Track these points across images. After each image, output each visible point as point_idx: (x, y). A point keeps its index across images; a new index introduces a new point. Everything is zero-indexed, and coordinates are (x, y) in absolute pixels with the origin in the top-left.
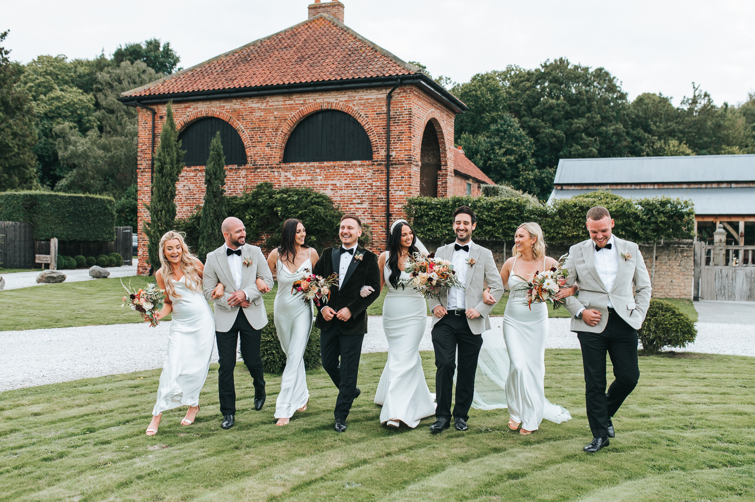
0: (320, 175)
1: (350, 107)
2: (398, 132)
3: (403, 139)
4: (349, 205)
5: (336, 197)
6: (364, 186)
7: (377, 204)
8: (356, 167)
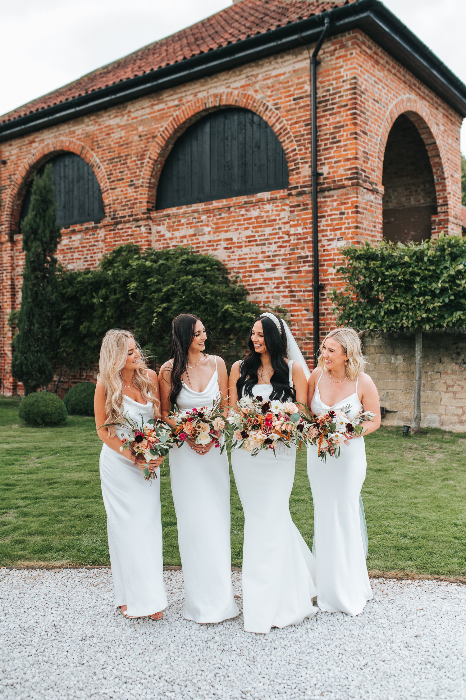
0: (207, 226)
1: (249, 95)
2: (331, 127)
3: (342, 139)
4: (253, 274)
5: (232, 262)
6: (277, 236)
7: (299, 267)
8: (263, 204)
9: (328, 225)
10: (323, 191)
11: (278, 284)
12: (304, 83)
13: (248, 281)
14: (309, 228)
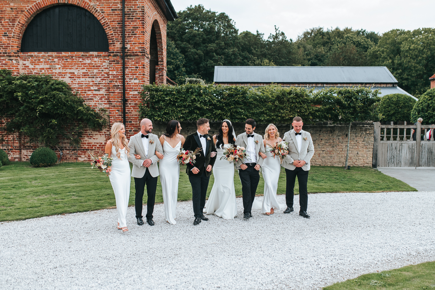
0: (58, 64)
1: (86, 2)
2: (132, 27)
3: (137, 33)
4: (87, 92)
5: (74, 85)
6: (101, 74)
7: (114, 90)
8: (93, 58)
9: (129, 72)
10: (127, 56)
11: (101, 97)
12: (118, 3)
13: (84, 95)
14: (120, 72)
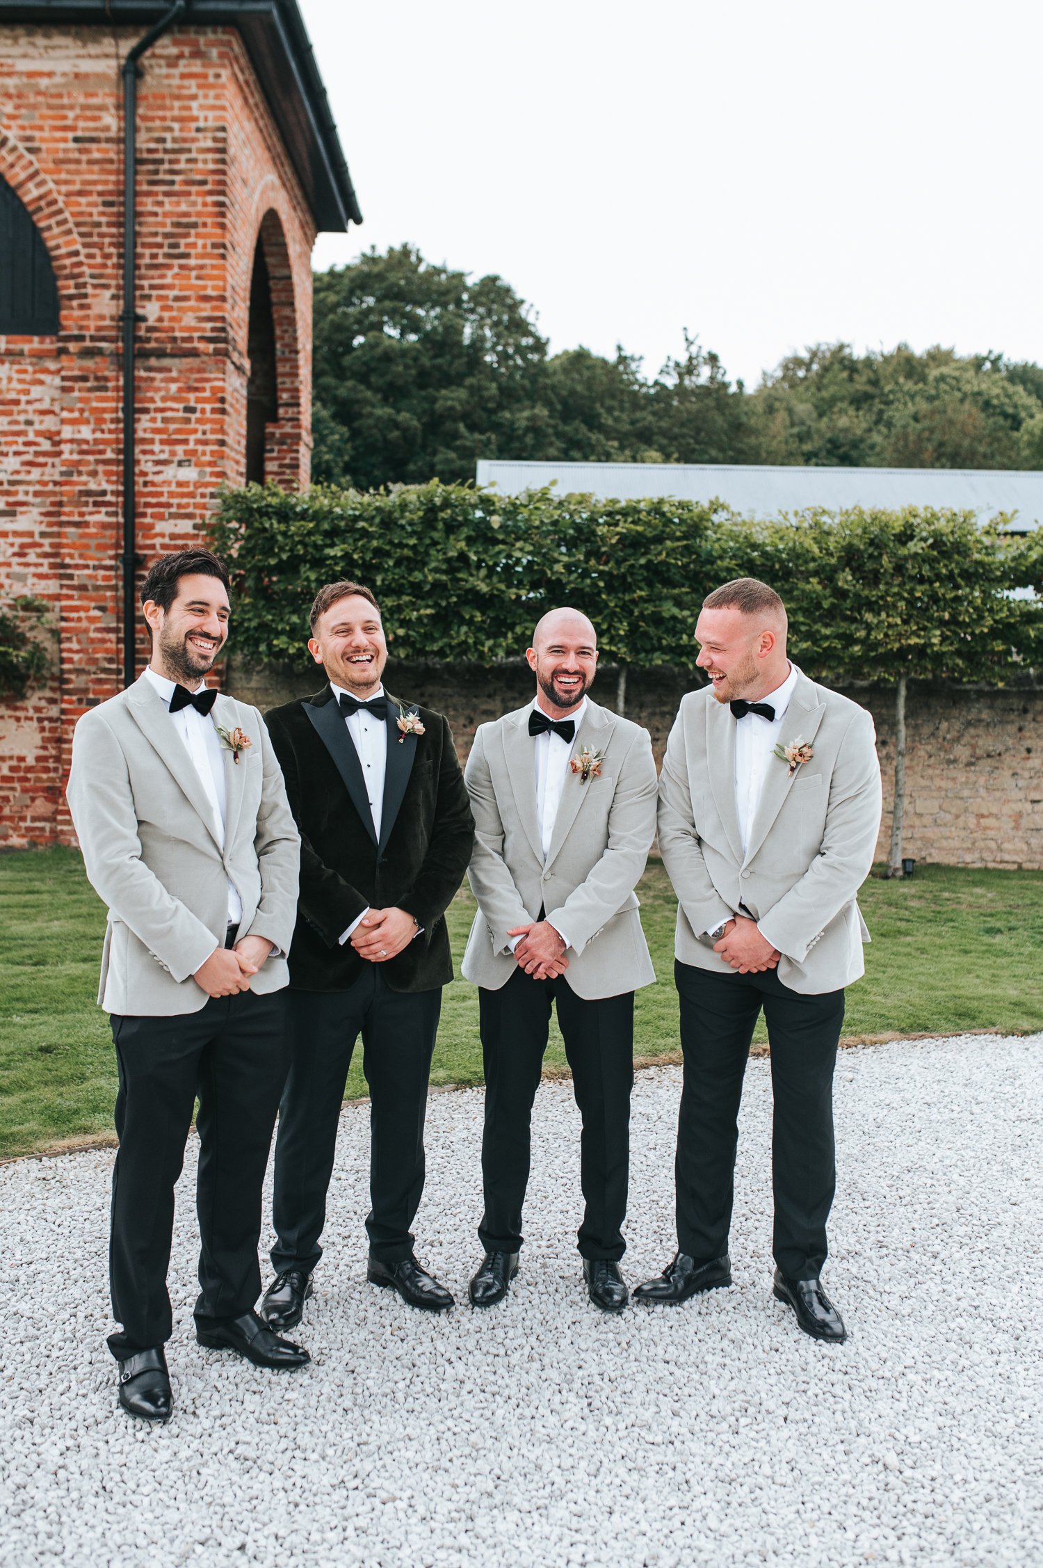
2: (168, 221)
3: (193, 252)
6: (21, 439)
7: (82, 514)
9: (155, 431)
10: (147, 354)
11: (22, 546)
12: (102, 108)
14: (110, 431)
